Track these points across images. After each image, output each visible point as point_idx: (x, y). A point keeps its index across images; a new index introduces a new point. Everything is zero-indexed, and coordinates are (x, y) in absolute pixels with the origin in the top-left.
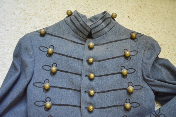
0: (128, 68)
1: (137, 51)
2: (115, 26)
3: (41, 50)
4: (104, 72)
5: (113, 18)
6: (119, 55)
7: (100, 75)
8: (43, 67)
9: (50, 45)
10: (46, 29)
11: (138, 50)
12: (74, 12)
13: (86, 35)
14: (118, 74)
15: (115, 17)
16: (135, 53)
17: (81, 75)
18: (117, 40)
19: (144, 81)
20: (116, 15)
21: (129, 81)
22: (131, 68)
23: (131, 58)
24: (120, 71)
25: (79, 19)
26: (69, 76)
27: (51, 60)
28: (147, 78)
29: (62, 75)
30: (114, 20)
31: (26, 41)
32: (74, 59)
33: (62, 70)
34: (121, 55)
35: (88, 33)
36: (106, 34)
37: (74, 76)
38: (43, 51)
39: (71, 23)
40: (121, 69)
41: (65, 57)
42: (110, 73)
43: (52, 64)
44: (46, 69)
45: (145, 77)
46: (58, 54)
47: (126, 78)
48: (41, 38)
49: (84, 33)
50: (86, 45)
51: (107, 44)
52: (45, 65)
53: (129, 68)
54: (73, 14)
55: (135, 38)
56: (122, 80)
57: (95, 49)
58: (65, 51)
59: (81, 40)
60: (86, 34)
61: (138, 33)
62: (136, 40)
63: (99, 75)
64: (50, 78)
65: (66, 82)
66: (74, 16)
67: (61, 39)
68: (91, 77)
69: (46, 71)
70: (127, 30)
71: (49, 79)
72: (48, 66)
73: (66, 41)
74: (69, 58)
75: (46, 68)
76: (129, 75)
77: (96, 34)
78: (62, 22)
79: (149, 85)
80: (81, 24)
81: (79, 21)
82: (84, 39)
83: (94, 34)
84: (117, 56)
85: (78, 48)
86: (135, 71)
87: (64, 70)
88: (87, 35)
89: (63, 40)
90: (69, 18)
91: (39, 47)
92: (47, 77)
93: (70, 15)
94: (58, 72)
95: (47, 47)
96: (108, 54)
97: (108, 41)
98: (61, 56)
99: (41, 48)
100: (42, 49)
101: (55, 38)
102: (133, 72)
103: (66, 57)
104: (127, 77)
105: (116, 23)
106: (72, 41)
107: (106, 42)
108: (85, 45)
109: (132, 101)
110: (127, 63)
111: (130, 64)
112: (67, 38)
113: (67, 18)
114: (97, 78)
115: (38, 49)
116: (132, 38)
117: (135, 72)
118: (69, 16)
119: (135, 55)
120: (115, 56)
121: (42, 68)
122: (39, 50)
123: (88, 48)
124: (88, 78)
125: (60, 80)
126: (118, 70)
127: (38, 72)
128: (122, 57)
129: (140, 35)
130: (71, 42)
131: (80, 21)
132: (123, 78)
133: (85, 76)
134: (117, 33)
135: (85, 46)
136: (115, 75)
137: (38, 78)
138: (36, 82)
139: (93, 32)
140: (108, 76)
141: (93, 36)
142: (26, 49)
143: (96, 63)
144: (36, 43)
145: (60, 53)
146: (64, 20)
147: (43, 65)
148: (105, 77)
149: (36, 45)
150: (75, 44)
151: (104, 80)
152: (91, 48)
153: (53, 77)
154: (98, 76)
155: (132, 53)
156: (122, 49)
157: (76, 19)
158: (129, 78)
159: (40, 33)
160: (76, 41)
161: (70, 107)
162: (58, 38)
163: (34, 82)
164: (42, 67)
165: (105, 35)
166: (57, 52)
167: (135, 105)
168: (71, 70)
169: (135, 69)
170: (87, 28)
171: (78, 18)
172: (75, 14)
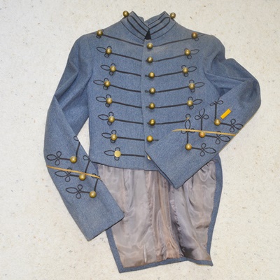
0: (189, 67)
1: (198, 50)
2: (174, 26)
4: (164, 72)
5: (172, 17)
6: (179, 55)
8: (102, 66)
9: (108, 46)
12: (131, 13)
14: (179, 73)
15: (174, 17)
16: (196, 52)
17: (140, 76)
18: (177, 40)
19: (205, 78)
20: (175, 15)
21: (190, 79)
22: (192, 66)
23: (192, 57)
24: (181, 70)
25: (137, 20)
26: (128, 77)
27: (108, 61)
29: (121, 76)
30: (174, 20)
32: (133, 60)
33: (120, 70)
34: (182, 54)
36: (165, 34)
38: (101, 51)
39: (128, 23)
40: (182, 68)
41: (123, 57)
42: (170, 72)
43: (110, 64)
44: (105, 69)
45: (206, 73)
46: (116, 54)
47: (187, 76)
48: (97, 39)
49: (142, 33)
50: (145, 46)
51: (167, 45)
52: (103, 64)
54: (129, 15)
55: (197, 37)
56: (183, 79)
58: (123, 52)
59: (139, 41)
62: (197, 39)
64: (109, 77)
67: (118, 40)
68: (151, 76)
69: (104, 71)
70: (187, 30)
72: (107, 66)
73: (124, 42)
74: (128, 59)
75: (105, 67)
76: (190, 73)
77: (154, 34)
78: (119, 23)
79: (211, 81)
82: (142, 41)
83: (152, 34)
84: (177, 55)
85: (137, 49)
88: (145, 35)
89: (120, 41)
90: (126, 20)
91: (97, 48)
92: (106, 77)
93: (127, 15)
94: (117, 72)
95: (105, 48)
96: (168, 54)
97: (167, 42)
98: (119, 56)
99: (99, 49)
101: (112, 39)
102: (194, 70)
104: (189, 75)
105: (176, 23)
107: (165, 43)
108: (143, 46)
109: (194, 99)
110: (188, 62)
111: (191, 62)
113: (124, 19)
116: (193, 38)
117: (197, 70)
118: (125, 17)
120: (175, 55)
122: (97, 50)
124: (148, 77)
125: (119, 80)
127: (97, 71)
128: (183, 56)
130: (129, 43)
132: (184, 77)
133: (144, 76)
136: (176, 75)
137: (98, 76)
138: (96, 79)
139: (151, 32)
140: (169, 76)
141: (151, 36)
143: (155, 63)
144: (94, 43)
145: (118, 53)
146: (121, 22)
148: (166, 76)
149: (93, 45)
150: (133, 45)
151: (165, 79)
152: (150, 49)
153: (112, 77)
154: (159, 76)
155: (192, 52)
156: (183, 48)
158: (191, 76)
159: (96, 35)
160: (134, 43)
161: (131, 107)
162: (115, 40)
163: (94, 79)
167: (197, 102)
168: (130, 71)
169: (196, 67)
170: (145, 27)
172: (132, 15)
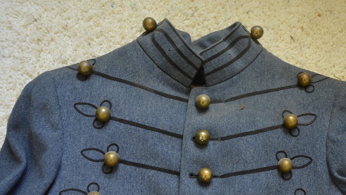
0: (294, 156)
1: (314, 115)
2: (260, 57)
3: (81, 110)
4: (235, 166)
5: (255, 36)
6: (270, 125)
7: (226, 173)
8: (84, 152)
9: (102, 99)
10: (93, 62)
11: (316, 113)
12: (162, 23)
13: (189, 77)
14: (271, 171)
15: (260, 37)
16: (310, 119)
17: (178, 174)
18: (265, 89)
19: (333, 186)
20: (262, 32)
21: (297, 187)
22: (300, 154)
23: (301, 132)
24: (275, 163)
25: (174, 39)
26: (148, 177)
27: (102, 137)
28: (340, 177)
29: (132, 175)
30: (258, 43)
31: (45, 87)
32: (161, 135)
33: (131, 160)
34: (277, 124)
35: (196, 71)
36: (238, 75)
37: (162, 175)
38: (85, 113)
39: (155, 47)
40: (277, 158)
41: (138, 128)
42: (249, 168)
43: (106, 145)
44: (93, 158)
45: (336, 175)
46: (121, 121)
47: (289, 179)
48: (79, 84)
49: (187, 72)
50: (191, 102)
51: (242, 100)
52: (88, 147)
53: (297, 154)
54: (158, 28)
55: (310, 84)
56: (280, 185)
57: (214, 111)
58: (138, 116)
59: (177, 89)
60: (190, 75)
61: (315, 75)
62: (310, 89)
63: (223, 174)
64: (102, 180)
65: (141, 191)
66: (161, 30)
67: (128, 86)
68: (203, 177)
69: (90, 162)
70: (288, 67)
71: (99, 181)
72: (97, 150)
73: (142, 91)
74: (150, 132)
75: (91, 154)
76: (296, 172)
77: (214, 74)
78: (132, 44)
80: (178, 51)
81: (173, 44)
82: (185, 88)
83: (209, 74)
84: (265, 127)
85: (172, 107)
86: (310, 163)
87: (136, 161)
88: (193, 76)
89: (133, 88)
90: (148, 38)
91: (75, 104)
92: (93, 179)
93: (150, 28)
94: (121, 165)
95: (94, 104)
96: (244, 121)
97: (243, 92)
98: (129, 126)
99: (79, 107)
100: (83, 109)
101: (115, 83)
102: (306, 165)
103: (141, 129)
104: (293, 177)
105: (263, 49)
106: (156, 92)
107: (238, 94)
108: (187, 101)
110: (290, 143)
111: (298, 145)
112: (144, 85)
113: (145, 37)
114: (219, 179)
115: (72, 108)
116: (300, 85)
117: (312, 165)
118: (148, 32)
119: (310, 124)
120: (261, 127)
121: (83, 155)
122: (75, 111)
123: (194, 108)
124: (195, 180)
125: (127, 186)
126: (270, 160)
127: (72, 164)
128: (279, 129)
129: (321, 79)
130: (154, 94)
131: (176, 43)
132: (282, 181)
133: (188, 176)
134: (266, 73)
135: (189, 103)
136: (262, 174)
137: (72, 179)
138: (67, 188)
139: (207, 69)
140: (245, 176)
141: (207, 78)
142: (44, 107)
143: (215, 144)
144: (68, 93)
145: (127, 119)
146: (137, 40)
147: (85, 148)
148: (238, 177)
149: (67, 98)
150: (164, 99)
151: (236, 185)
152: (202, 109)
153: (109, 179)
154: (222, 177)
155: (302, 120)
156: (278, 110)
157: (165, 39)
158: (298, 180)
159: (77, 72)
160: (166, 93)
162: (122, 84)
163: (61, 188)
164: (82, 152)
165: (235, 77)
166: (119, 117)
168: (154, 162)
169: (310, 158)
170: (193, 59)
171: (171, 36)
172: (164, 27)
